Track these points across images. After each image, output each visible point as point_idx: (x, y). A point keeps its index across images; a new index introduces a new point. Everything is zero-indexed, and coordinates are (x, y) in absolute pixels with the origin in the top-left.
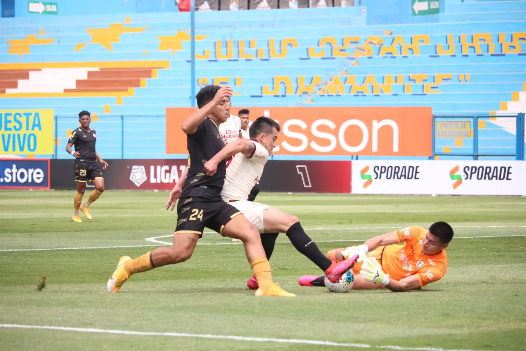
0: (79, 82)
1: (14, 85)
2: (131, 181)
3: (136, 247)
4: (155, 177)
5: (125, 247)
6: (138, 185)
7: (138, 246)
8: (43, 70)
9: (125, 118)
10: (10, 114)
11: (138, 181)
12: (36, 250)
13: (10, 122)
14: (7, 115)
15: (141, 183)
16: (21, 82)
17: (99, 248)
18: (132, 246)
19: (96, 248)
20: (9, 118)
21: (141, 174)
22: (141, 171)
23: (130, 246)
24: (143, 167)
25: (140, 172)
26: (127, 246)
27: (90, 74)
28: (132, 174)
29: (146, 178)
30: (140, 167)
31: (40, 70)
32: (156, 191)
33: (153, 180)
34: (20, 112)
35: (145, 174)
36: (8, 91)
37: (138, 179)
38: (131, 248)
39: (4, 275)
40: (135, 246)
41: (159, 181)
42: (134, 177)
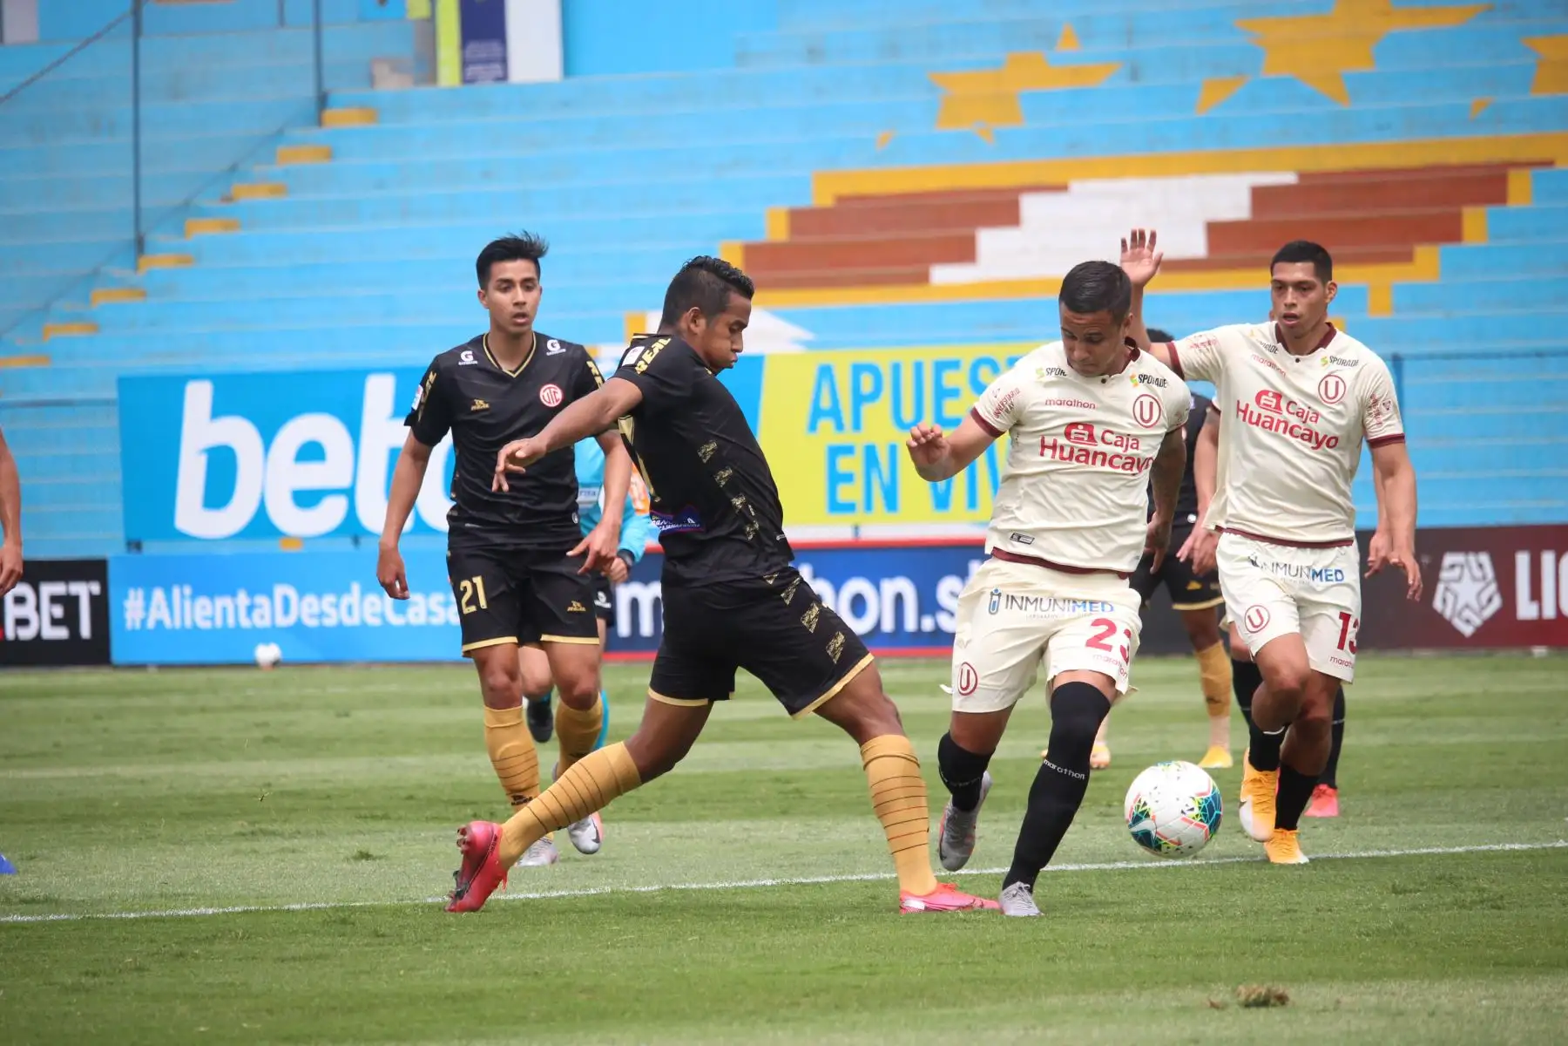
0: (1218, 232)
1: (965, 252)
2: (1439, 617)
3: (1544, 848)
4: (1536, 594)
5: (1496, 847)
6: (1468, 630)
7: (1550, 845)
8: (1076, 186)
9: (1408, 366)
10: (955, 365)
11: (1467, 614)
12: (1150, 865)
13: (955, 393)
14: (941, 367)
15: (1478, 622)
16: (989, 240)
17: (1394, 853)
18: (1525, 847)
19: (1383, 853)
20: (951, 379)
21: (1480, 585)
22: (1478, 573)
23: (1517, 847)
24: (1484, 558)
25: (1474, 579)
26: (1507, 847)
27: (1260, 196)
28: (1441, 587)
29: (1497, 603)
30: (1472, 558)
31: (1062, 188)
32: (1539, 651)
33: (1526, 610)
34: (992, 357)
35: (1493, 587)
36: (943, 274)
37: (1467, 606)
38: (1523, 851)
39: (1060, 954)
40: (1537, 846)
41: (1549, 612)
42: (1450, 598)
